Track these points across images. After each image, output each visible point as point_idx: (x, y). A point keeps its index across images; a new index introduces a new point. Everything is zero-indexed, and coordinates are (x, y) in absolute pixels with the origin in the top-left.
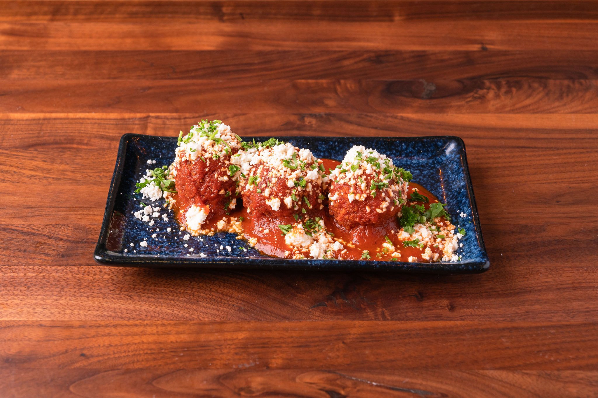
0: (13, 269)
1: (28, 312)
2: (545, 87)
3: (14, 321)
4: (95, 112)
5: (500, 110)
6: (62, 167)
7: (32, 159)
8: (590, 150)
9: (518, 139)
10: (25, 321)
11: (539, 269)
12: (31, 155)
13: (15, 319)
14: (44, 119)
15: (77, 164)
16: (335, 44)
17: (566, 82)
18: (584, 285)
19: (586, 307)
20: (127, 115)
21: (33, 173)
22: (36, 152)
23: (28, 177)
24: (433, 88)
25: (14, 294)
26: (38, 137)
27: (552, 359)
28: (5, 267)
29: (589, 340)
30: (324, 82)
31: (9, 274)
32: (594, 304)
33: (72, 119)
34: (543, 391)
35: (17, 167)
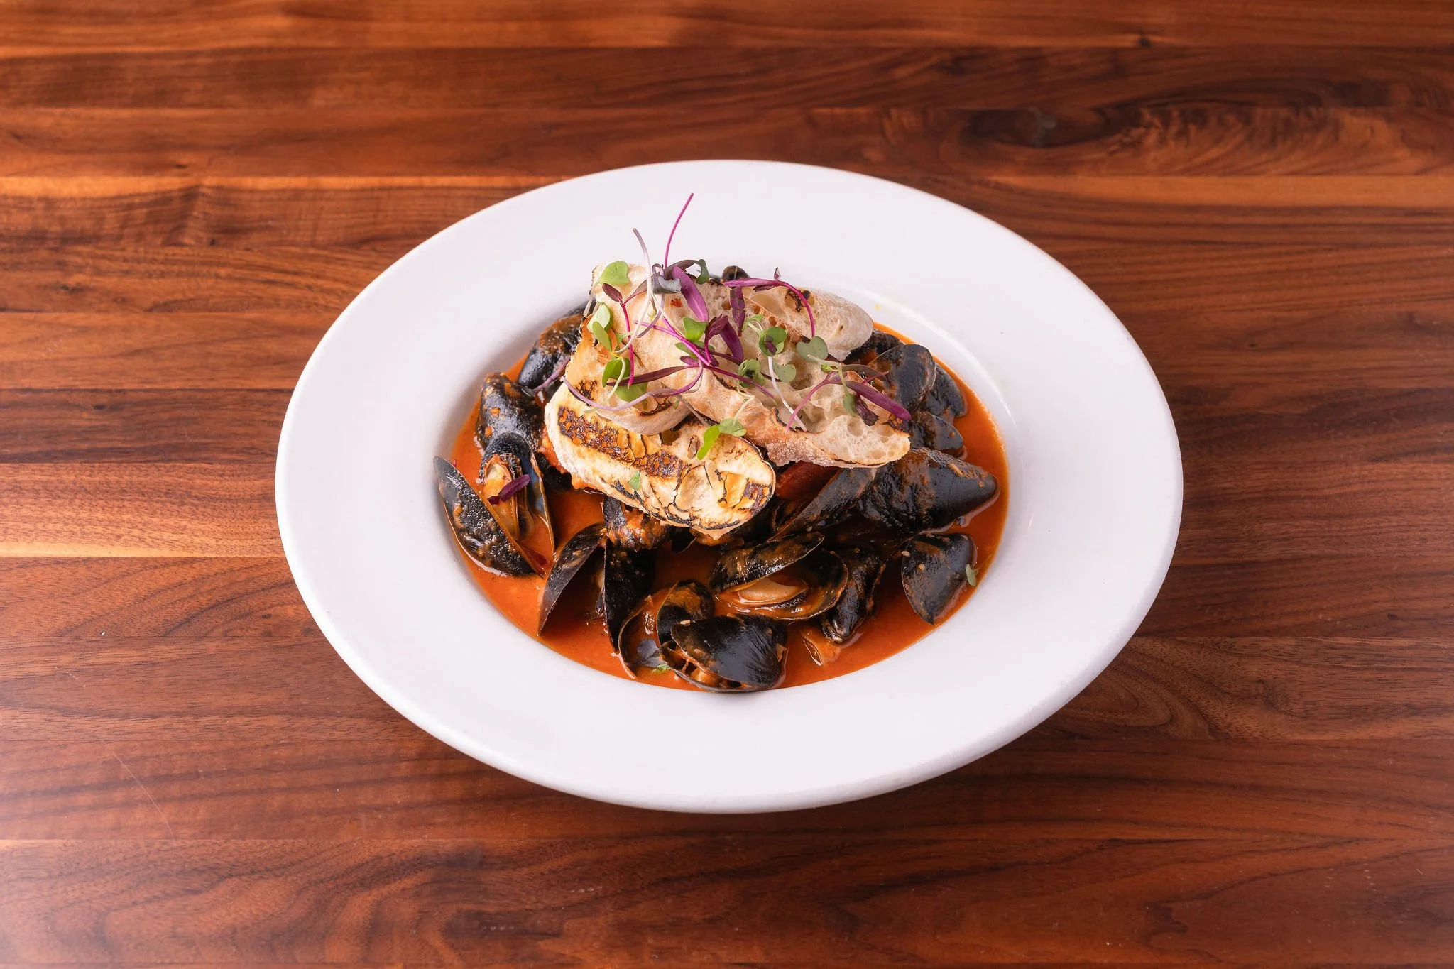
2: (1248, 121)
4: (469, 175)
5: (1165, 170)
7: (369, 268)
8: (1313, 247)
9: (1194, 225)
11: (1213, 467)
14: (382, 189)
16: (881, 32)
17: (1284, 113)
18: (1283, 493)
19: (1283, 531)
22: (373, 254)
24: (1052, 125)
26: (374, 224)
27: (1224, 618)
29: (1284, 587)
30: (861, 111)
32: (1297, 527)
33: (429, 188)
34: (1207, 669)
35: (346, 282)
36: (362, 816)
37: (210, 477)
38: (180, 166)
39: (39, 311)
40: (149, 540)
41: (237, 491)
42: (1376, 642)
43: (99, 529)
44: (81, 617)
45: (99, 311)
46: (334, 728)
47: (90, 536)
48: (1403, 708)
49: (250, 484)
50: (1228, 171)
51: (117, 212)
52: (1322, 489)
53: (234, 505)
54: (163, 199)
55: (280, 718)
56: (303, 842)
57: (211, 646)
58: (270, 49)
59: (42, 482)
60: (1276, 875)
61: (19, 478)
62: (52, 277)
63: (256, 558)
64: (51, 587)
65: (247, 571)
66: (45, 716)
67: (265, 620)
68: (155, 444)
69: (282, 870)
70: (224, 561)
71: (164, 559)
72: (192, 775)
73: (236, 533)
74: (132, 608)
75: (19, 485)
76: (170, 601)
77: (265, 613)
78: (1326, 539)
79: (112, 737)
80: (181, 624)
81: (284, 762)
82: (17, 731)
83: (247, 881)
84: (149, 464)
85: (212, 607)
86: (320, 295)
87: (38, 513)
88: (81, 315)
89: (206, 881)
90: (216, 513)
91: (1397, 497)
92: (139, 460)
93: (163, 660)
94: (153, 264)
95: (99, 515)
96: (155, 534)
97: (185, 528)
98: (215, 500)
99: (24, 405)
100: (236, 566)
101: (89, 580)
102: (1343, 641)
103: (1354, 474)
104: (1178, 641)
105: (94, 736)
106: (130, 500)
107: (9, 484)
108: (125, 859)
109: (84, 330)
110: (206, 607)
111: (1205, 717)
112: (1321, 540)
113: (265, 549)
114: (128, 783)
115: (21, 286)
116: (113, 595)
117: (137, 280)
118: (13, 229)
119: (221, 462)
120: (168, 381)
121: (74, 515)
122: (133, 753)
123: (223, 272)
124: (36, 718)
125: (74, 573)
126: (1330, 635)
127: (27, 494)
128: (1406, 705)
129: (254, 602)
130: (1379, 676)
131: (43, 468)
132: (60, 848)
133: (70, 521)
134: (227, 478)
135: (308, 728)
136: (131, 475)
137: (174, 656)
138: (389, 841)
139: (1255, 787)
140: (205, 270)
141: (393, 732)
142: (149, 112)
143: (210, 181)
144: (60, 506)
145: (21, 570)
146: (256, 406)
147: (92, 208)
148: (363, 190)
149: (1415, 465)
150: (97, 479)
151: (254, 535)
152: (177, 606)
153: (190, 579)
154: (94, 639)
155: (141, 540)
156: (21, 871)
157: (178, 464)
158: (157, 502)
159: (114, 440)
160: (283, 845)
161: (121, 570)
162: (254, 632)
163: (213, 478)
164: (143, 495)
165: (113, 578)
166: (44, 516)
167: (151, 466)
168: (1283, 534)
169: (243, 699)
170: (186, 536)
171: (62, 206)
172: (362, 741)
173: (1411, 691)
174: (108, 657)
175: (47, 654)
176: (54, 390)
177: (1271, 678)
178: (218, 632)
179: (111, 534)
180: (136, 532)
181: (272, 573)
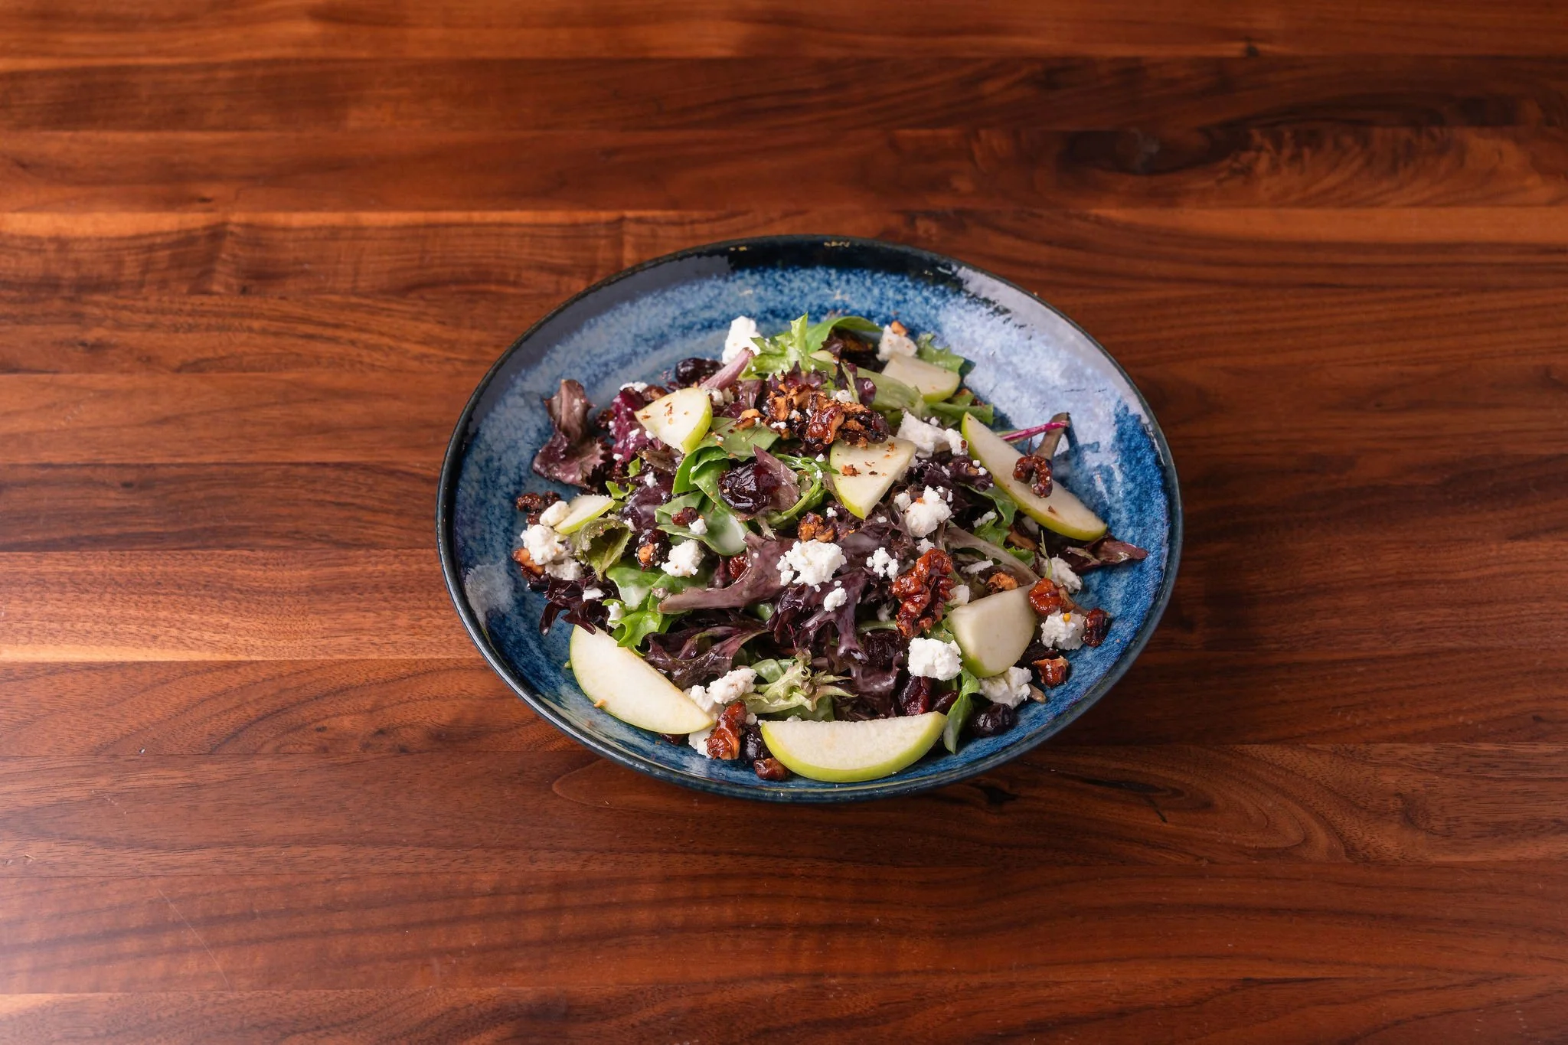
0: (420, 555)
1: (460, 643)
2: (1366, 144)
3: (439, 660)
4: (523, 209)
5: (1278, 201)
6: (476, 336)
7: (418, 319)
8: (1440, 290)
9: (1312, 266)
10: (457, 660)
11: (1341, 546)
12: (415, 309)
13: (440, 656)
14: (429, 226)
15: (504, 329)
16: (966, 40)
17: (1405, 133)
18: (1417, 577)
19: (1418, 621)
20: (583, 216)
21: (424, 349)
22: (421, 303)
23: (415, 358)
24: (1154, 148)
25: (429, 607)
26: (420, 267)
27: (1358, 722)
28: (405, 551)
29: (1421, 685)
30: (948, 132)
31: (415, 567)
32: (1433, 616)
33: (479, 225)
34: (1341, 782)
35: (393, 337)
36: (435, 961)
37: (252, 566)
38: (204, 200)
39: (56, 372)
40: (188, 641)
41: (283, 582)
42: (1522, 749)
43: (133, 628)
44: (117, 732)
45: (122, 372)
46: (400, 858)
47: (124, 637)
48: (1553, 824)
49: (297, 574)
50: (1347, 202)
51: (137, 254)
52: (1459, 571)
53: (280, 599)
54: (187, 239)
55: (340, 847)
56: (372, 993)
57: (262, 765)
58: (298, 61)
59: (68, 573)
60: (1423, 1018)
61: (43, 569)
62: (67, 331)
63: (306, 662)
64: (82, 697)
65: (299, 676)
66: (83, 848)
67: (320, 733)
68: (190, 527)
69: (350, 1026)
70: (272, 664)
71: (205, 662)
72: (247, 916)
73: (284, 632)
74: (172, 720)
75: (42, 577)
76: (215, 712)
77: (319, 725)
78: (1464, 630)
79: (158, 873)
80: (228, 739)
81: (346, 900)
82: (52, 867)
83: (312, 1039)
84: (185, 552)
85: (261, 719)
86: (364, 352)
87: (65, 610)
88: (103, 376)
89: (267, 1039)
90: (261, 609)
91: (1537, 581)
92: (175, 547)
93: (210, 782)
94: (180, 315)
95: (132, 612)
96: (195, 634)
97: (227, 626)
98: (259, 593)
99: (45, 483)
100: (285, 670)
101: (124, 688)
102: (1486, 747)
103: (1493, 554)
104: (1310, 749)
105: (138, 872)
106: (165, 594)
107: (32, 576)
108: (177, 1014)
109: (106, 395)
110: (254, 719)
111: (1340, 836)
112: (1459, 631)
113: (316, 650)
114: (178, 925)
115: (35, 343)
116: (152, 706)
117: (162, 335)
118: (22, 274)
119: (264, 548)
120: (201, 454)
121: (104, 612)
122: (181, 891)
123: (256, 324)
124: (73, 850)
125: (107, 680)
126: (1472, 740)
127: (53, 588)
128: (1555, 821)
129: (307, 713)
130: (1525, 787)
131: (68, 557)
132: (107, 1002)
133: (100, 620)
134: (271, 567)
135: (372, 860)
136: (165, 565)
137: (222, 777)
138: (465, 989)
139: (1396, 917)
140: (236, 322)
141: (464, 863)
142: (168, 136)
143: (238, 217)
144: (89, 601)
145: (49, 677)
146: (300, 482)
147: (109, 249)
148: (407, 227)
149: (1556, 543)
150: (128, 569)
151: (303, 635)
152: (225, 717)
153: (235, 686)
154: (132, 757)
155: (180, 641)
156: (64, 1030)
157: (218, 552)
158: (196, 596)
159: (146, 524)
160: (350, 996)
161: (159, 676)
162: (309, 748)
163: (256, 567)
164: (180, 587)
165: (151, 686)
166: (72, 614)
167: (187, 555)
168: (1418, 624)
169: (298, 826)
170: (228, 636)
171: (76, 246)
172: (431, 873)
173: (1560, 805)
174: (149, 778)
175: (83, 776)
176: (76, 465)
177: (1409, 790)
178: (268, 748)
179: (147, 634)
180: (174, 632)
181: (325, 679)
